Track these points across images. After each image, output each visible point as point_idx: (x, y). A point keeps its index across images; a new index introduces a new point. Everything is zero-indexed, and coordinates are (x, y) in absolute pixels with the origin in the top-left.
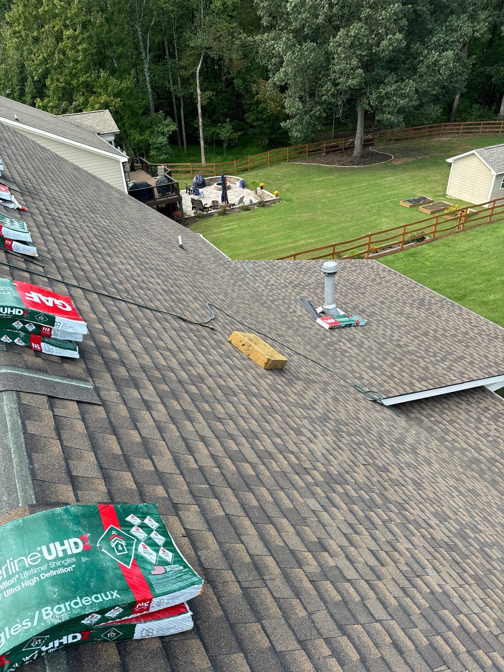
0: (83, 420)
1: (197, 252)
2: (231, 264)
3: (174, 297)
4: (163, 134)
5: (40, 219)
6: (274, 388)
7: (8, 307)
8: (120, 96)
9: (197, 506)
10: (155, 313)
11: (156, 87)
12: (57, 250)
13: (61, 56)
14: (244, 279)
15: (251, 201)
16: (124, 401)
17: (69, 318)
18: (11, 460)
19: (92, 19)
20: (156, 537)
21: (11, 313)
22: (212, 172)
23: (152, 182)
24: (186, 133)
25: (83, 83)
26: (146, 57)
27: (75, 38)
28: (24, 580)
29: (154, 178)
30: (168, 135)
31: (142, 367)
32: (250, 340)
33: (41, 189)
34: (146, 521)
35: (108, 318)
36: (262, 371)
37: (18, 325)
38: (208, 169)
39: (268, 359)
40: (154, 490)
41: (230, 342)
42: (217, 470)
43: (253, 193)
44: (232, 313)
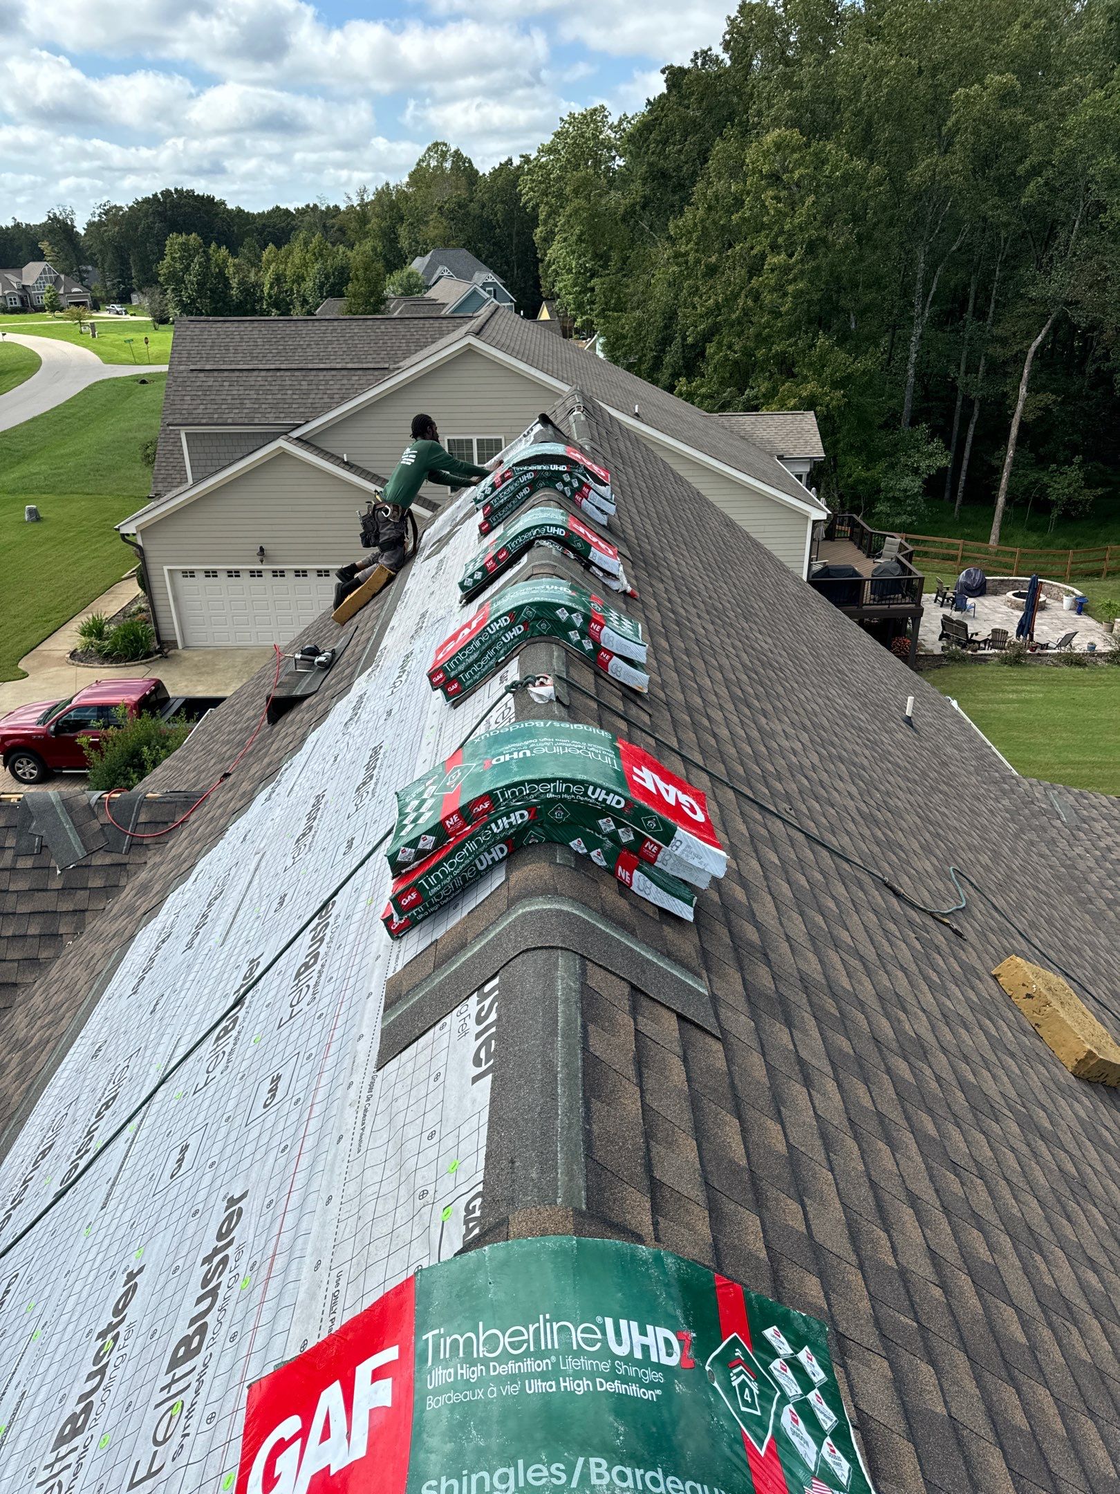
0: (685, 1060)
1: (941, 740)
2: (1018, 784)
3: (879, 834)
4: (916, 471)
5: (656, 617)
6: (1091, 1131)
7: (602, 788)
8: (843, 387)
9: (886, 1364)
10: (839, 861)
11: (925, 374)
12: (677, 685)
13: (750, 303)
14: (1044, 829)
15: (1092, 647)
16: (762, 1046)
17: (700, 838)
18: (554, 1097)
19: (830, 238)
20: (819, 1405)
21: (605, 800)
22: (1008, 566)
23: (865, 567)
24: (967, 476)
25: (777, 354)
26: (923, 314)
27: (787, 269)
28: (565, 1375)
29: (870, 561)
30: (925, 476)
31: (802, 980)
32: (1050, 989)
33: (665, 559)
34: (803, 1355)
35: (748, 849)
36: (1067, 1078)
37: (607, 825)
38: (1000, 558)
39: (1090, 1052)
40: (801, 1280)
41: (995, 977)
42: (937, 1292)
43: (1101, 628)
44: (1006, 907)
